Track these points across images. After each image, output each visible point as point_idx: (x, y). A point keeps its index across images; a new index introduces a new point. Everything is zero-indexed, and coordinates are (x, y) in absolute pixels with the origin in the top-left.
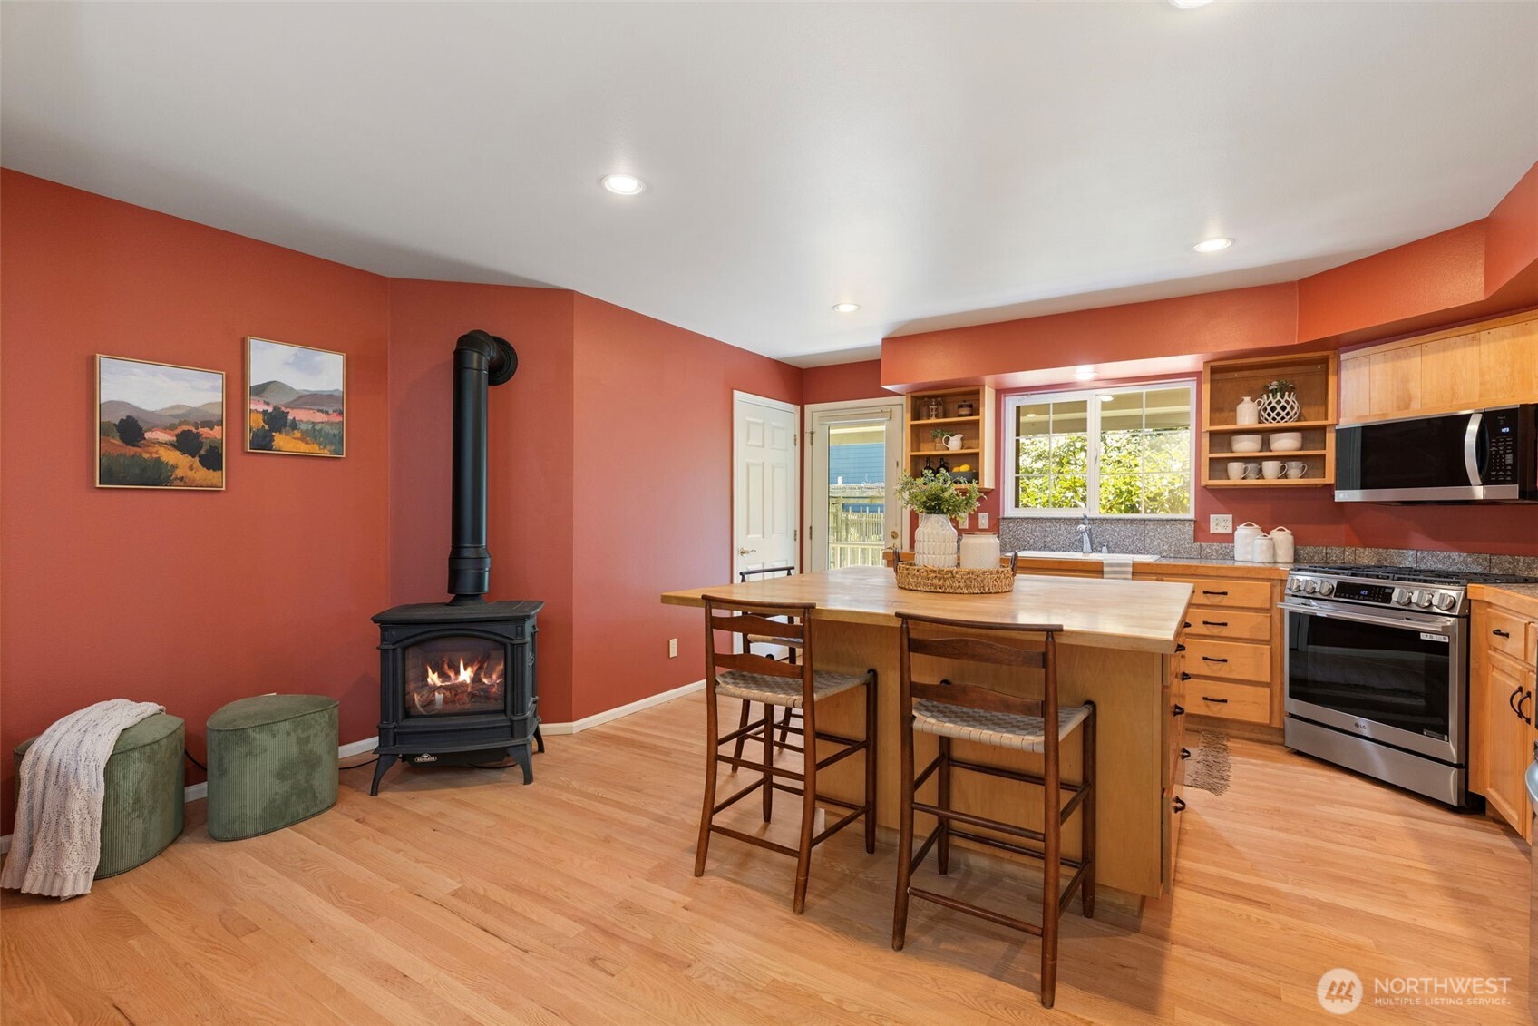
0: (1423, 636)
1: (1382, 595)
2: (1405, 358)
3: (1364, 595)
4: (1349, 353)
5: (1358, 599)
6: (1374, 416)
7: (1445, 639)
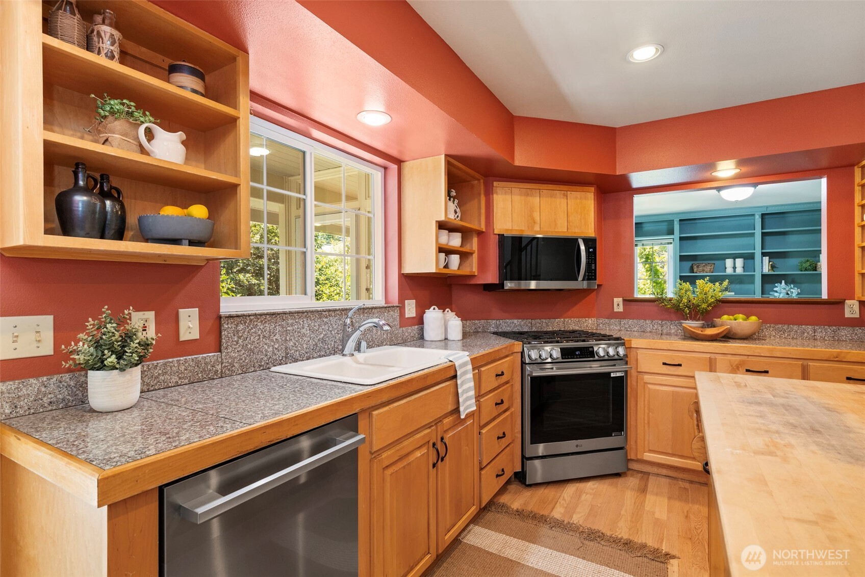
0: (612, 375)
1: (588, 353)
2: (531, 196)
3: (579, 355)
4: (500, 183)
5: (577, 358)
6: (516, 230)
7: (622, 373)
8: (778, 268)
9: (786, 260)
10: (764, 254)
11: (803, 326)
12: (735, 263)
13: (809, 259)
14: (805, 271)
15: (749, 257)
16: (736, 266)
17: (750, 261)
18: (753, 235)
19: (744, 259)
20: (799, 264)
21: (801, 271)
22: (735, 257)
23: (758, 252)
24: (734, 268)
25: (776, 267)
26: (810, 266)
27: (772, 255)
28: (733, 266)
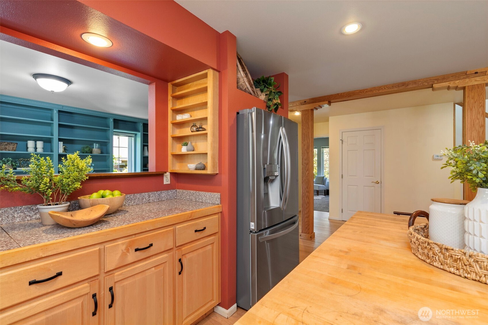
8: (68, 150)
9: (73, 145)
10: (60, 140)
11: (143, 194)
12: (36, 145)
13: (88, 146)
14: (86, 153)
15: (48, 141)
16: (37, 147)
17: (48, 144)
18: (50, 125)
19: (44, 142)
20: (82, 149)
21: (84, 153)
22: (36, 140)
23: (56, 137)
24: (36, 148)
25: (67, 150)
26: (89, 150)
27: (65, 141)
28: (34, 146)
